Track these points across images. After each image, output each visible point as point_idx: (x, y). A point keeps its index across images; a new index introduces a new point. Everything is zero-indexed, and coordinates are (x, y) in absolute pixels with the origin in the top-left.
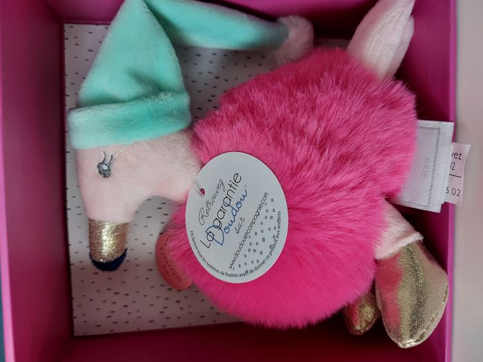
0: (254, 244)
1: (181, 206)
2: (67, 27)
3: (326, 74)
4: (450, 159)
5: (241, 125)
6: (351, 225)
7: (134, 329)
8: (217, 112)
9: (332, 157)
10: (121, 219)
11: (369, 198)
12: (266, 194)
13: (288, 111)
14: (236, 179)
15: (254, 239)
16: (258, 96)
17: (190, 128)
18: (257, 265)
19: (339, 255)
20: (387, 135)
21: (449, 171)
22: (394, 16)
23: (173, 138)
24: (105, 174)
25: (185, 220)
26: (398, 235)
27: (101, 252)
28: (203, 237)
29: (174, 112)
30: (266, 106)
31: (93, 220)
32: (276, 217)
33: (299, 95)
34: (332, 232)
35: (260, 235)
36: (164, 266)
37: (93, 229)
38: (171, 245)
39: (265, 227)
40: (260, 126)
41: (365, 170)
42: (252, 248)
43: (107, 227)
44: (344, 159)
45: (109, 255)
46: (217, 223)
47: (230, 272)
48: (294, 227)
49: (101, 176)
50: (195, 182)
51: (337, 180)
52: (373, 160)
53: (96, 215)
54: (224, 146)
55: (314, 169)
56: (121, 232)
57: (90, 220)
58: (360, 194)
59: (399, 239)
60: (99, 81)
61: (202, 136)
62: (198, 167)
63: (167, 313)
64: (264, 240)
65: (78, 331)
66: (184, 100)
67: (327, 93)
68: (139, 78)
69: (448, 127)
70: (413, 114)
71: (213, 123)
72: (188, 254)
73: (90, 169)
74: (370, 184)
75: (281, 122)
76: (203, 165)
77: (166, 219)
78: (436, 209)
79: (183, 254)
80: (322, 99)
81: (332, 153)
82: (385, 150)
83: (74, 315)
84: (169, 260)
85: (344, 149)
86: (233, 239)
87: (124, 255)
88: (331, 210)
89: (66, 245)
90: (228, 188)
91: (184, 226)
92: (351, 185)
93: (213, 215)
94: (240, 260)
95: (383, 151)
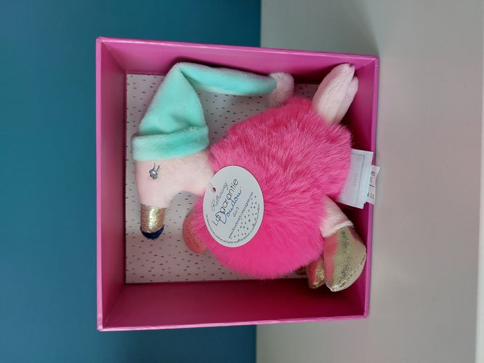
0: (244, 223)
1: (201, 199)
2: (128, 76)
3: (292, 120)
4: (370, 175)
5: (239, 149)
6: (302, 214)
7: (166, 281)
8: (225, 140)
9: (292, 172)
10: (162, 205)
11: (313, 197)
12: (252, 193)
13: (266, 144)
14: (235, 183)
15: (244, 220)
16: (250, 132)
17: (209, 148)
18: (245, 236)
19: (295, 232)
20: (328, 159)
21: (369, 182)
22: (339, 82)
23: (197, 155)
24: (154, 177)
25: (202, 207)
26: (336, 222)
27: (148, 226)
28: (214, 218)
29: (198, 139)
30: (254, 139)
31: (145, 206)
32: (257, 207)
33: (274, 134)
34: (290, 218)
35: (248, 218)
36: (188, 238)
37: (144, 211)
38: (193, 223)
39: (250, 213)
40: (250, 151)
41: (312, 180)
42: (243, 225)
43: (153, 210)
44: (298, 174)
45: (153, 229)
46: (222, 210)
47: (229, 240)
48: (267, 213)
49: (152, 178)
50: (210, 183)
51: (293, 186)
52: (318, 175)
53: (146, 202)
54: (229, 161)
55: (279, 179)
56: (161, 214)
57: (142, 205)
58: (308, 195)
59: (336, 224)
60: (152, 120)
61: (216, 155)
62: (212, 174)
63: (189, 270)
64: (249, 221)
65: (129, 280)
66: (205, 131)
67: (291, 133)
68: (177, 118)
69: (370, 154)
70: (348, 146)
71: (222, 147)
72: (204, 229)
73: (144, 173)
74: (315, 189)
75: (262, 150)
76: (215, 173)
77: (190, 207)
78: (361, 206)
79: (201, 229)
80: (288, 137)
81: (291, 171)
82: (326, 169)
83: (127, 269)
84: (192, 233)
85: (300, 168)
86: (232, 220)
87: (162, 229)
88: (290, 204)
89: (124, 221)
90: (230, 188)
91: (202, 211)
92: (302, 189)
93: (220, 205)
94: (236, 233)
95: (324, 169)
